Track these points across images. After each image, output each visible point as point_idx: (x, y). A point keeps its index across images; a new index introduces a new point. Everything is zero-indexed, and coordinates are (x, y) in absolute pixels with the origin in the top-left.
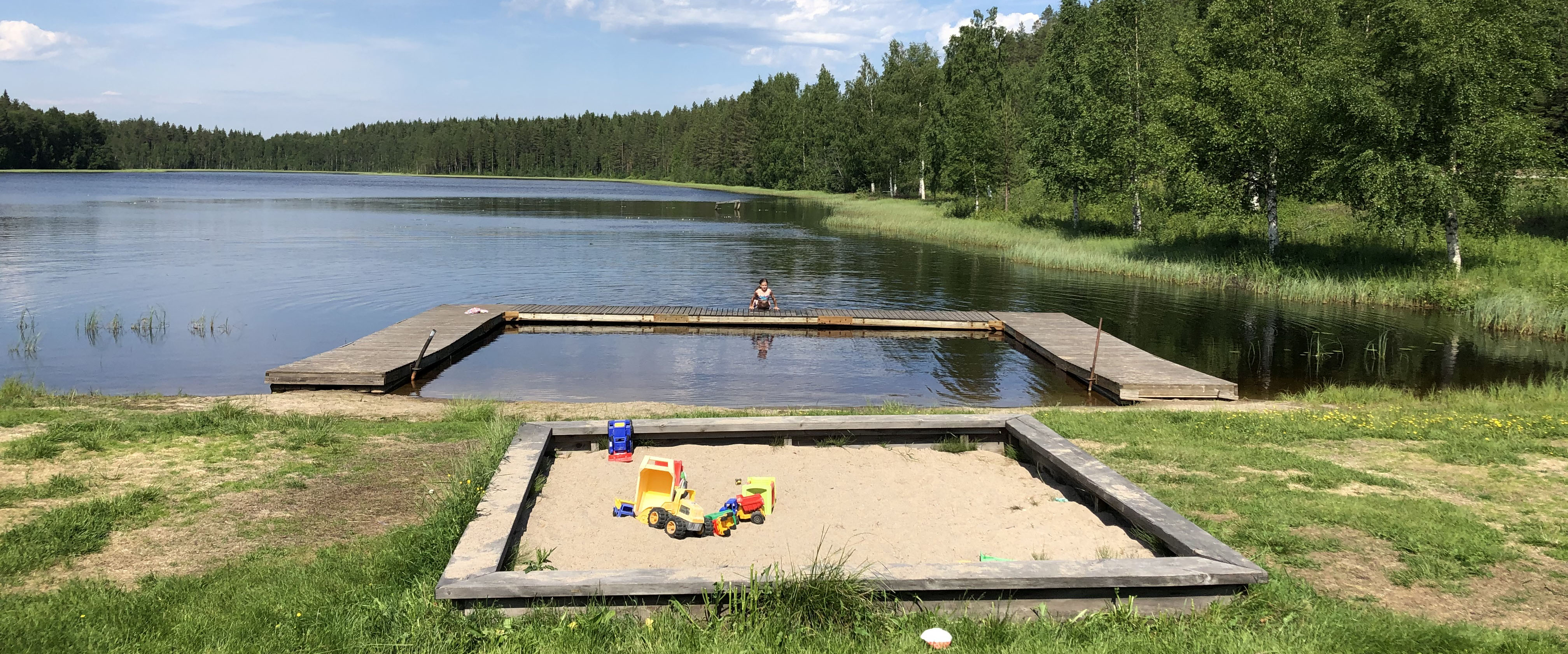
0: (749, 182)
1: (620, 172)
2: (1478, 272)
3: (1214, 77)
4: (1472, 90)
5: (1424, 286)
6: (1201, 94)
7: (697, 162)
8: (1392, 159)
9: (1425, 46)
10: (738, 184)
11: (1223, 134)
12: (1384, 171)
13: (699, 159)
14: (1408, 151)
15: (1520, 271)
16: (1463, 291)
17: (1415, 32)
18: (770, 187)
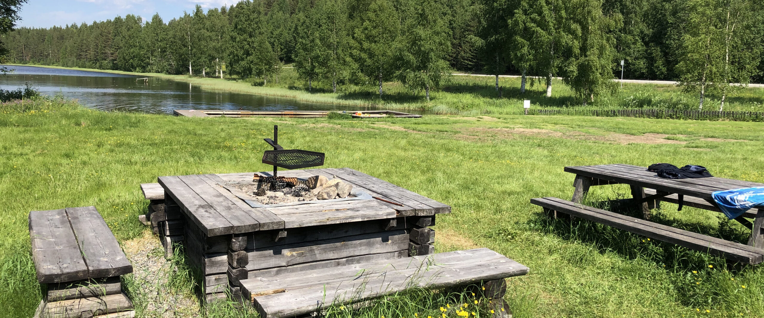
0: (115, 67)
1: (22, 60)
2: (433, 101)
3: (366, 45)
4: (432, 54)
5: (421, 105)
6: (362, 50)
7: (79, 57)
8: (415, 71)
9: (422, 43)
10: (108, 69)
11: (369, 62)
12: (412, 75)
13: (81, 55)
14: (418, 69)
15: (443, 100)
16: (430, 106)
17: (420, 39)
18: (131, 71)
